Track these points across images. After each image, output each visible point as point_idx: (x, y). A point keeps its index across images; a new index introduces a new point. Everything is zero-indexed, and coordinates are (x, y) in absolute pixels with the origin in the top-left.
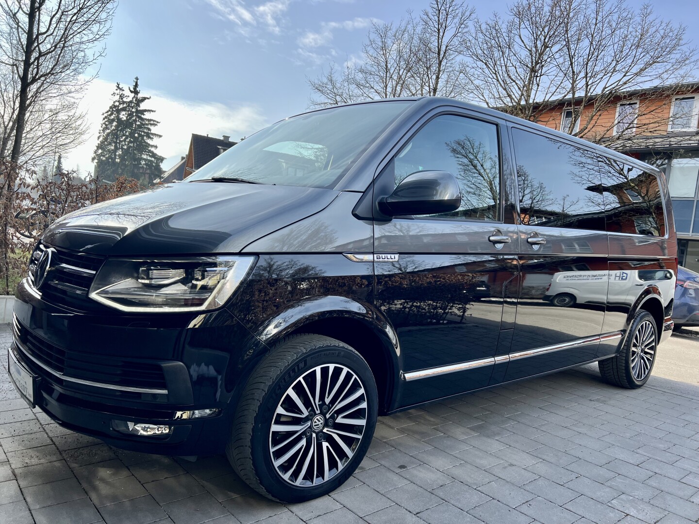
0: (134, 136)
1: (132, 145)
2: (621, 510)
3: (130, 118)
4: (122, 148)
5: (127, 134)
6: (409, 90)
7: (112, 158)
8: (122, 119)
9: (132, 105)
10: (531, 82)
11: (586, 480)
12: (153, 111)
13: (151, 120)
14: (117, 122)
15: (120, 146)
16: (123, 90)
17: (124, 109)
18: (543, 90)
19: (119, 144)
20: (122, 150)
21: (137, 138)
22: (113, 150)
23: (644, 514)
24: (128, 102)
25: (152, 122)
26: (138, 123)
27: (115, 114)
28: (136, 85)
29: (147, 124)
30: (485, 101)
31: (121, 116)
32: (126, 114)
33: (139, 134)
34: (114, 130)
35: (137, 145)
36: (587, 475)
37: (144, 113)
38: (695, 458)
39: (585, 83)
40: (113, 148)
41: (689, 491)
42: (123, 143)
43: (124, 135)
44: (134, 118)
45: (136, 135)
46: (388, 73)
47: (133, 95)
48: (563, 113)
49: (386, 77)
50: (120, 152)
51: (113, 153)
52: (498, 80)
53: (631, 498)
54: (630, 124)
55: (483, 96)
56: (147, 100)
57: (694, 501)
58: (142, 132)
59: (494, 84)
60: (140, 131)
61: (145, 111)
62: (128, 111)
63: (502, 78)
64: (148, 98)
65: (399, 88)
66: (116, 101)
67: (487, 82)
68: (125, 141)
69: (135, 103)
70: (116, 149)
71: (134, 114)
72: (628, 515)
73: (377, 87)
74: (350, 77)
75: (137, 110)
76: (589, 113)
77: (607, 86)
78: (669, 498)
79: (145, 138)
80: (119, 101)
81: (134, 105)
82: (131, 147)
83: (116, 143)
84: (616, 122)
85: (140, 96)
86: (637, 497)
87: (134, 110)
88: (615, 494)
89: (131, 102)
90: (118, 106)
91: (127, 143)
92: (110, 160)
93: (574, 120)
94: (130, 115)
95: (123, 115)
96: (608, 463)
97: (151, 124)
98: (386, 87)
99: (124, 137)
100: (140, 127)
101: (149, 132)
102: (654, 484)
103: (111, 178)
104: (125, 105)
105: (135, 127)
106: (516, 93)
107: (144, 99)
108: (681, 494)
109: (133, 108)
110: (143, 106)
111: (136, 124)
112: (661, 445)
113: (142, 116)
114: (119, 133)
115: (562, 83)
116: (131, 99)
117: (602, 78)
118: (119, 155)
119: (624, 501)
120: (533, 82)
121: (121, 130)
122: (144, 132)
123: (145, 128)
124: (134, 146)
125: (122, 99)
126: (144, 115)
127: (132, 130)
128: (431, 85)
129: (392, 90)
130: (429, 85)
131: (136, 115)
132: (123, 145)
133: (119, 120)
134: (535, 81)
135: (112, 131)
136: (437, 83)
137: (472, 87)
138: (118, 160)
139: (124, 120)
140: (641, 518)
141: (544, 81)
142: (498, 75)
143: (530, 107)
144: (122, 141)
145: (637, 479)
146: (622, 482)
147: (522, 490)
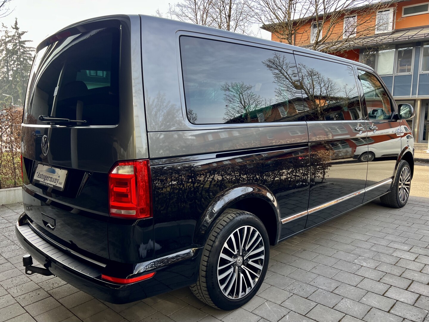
0: (20, 60)
1: (19, 67)
2: (359, 264)
3: (15, 48)
4: (13, 70)
5: (15, 59)
6: (213, 17)
7: (6, 77)
8: (9, 49)
9: (16, 38)
10: (290, 8)
11: (342, 253)
12: (31, 41)
13: (31, 48)
14: (6, 51)
15: (10, 68)
16: (7, 28)
17: (9, 41)
18: (298, 12)
19: (10, 66)
20: (13, 71)
21: (23, 61)
22: (6, 72)
23: (370, 264)
24: (12, 36)
25: (32, 49)
26: (22, 50)
27: (4, 46)
28: (16, 23)
29: (28, 51)
30: (263, 22)
31: (8, 47)
32: (11, 44)
33: (23, 58)
34: (4, 57)
35: (23, 66)
36: (342, 250)
37: (25, 43)
38: (394, 233)
39: (324, 7)
40: (6, 70)
41: (391, 251)
42: (13, 66)
43: (12, 60)
44: (18, 47)
45: (22, 59)
46: (197, 5)
47: (15, 30)
48: (311, 27)
49: (196, 9)
50: (11, 73)
51: (6, 73)
52: (269, 8)
53: (364, 258)
54: (352, 32)
55: (261, 20)
56: (25, 33)
57: (394, 255)
58: (25, 56)
59: (267, 12)
60: (24, 56)
61: (26, 41)
62: (13, 42)
63: (272, 7)
64: (26, 32)
65: (205, 16)
66: (3, 36)
67: (263, 11)
68: (14, 64)
69: (17, 36)
70: (8, 70)
71: (18, 44)
72: (362, 266)
73: (190, 16)
74: (171, 10)
75: (19, 41)
76: (327, 26)
77: (337, 8)
78: (381, 255)
79: (28, 61)
80: (5, 36)
81: (17, 38)
82: (19, 68)
83: (7, 66)
84: (344, 31)
85: (20, 31)
86: (366, 257)
87: (17, 41)
88: (356, 257)
89: (14, 36)
90: (5, 39)
91: (15, 66)
92: (5, 79)
93: (319, 32)
94: (15, 45)
95: (10, 46)
96: (352, 242)
97: (31, 51)
98: (196, 15)
99: (13, 62)
100: (23, 53)
101: (31, 56)
102: (374, 250)
103: (8, 92)
104: (10, 39)
105: (20, 54)
106: (281, 16)
107: (23, 33)
108: (387, 252)
109: (16, 40)
110: (23, 38)
111: (20, 52)
112: (378, 229)
113: (24, 45)
114: (8, 59)
115: (309, 7)
116: (14, 34)
117: (333, 3)
118: (11, 75)
119: (360, 259)
120: (291, 8)
121: (9, 57)
122: (27, 57)
123: (27, 53)
124: (21, 67)
125: (7, 34)
126: (25, 44)
127: (18, 56)
128: (226, 13)
129: (201, 18)
130: (225, 13)
131: (19, 45)
132: (13, 68)
133: (7, 50)
134: (293, 8)
135: (3, 58)
136: (230, 12)
137: (253, 14)
138: (11, 79)
139: (11, 49)
140: (368, 267)
141: (299, 7)
142: (269, 5)
143: (291, 25)
144: (12, 65)
145: (366, 248)
146: (359, 251)
147: (311, 262)
